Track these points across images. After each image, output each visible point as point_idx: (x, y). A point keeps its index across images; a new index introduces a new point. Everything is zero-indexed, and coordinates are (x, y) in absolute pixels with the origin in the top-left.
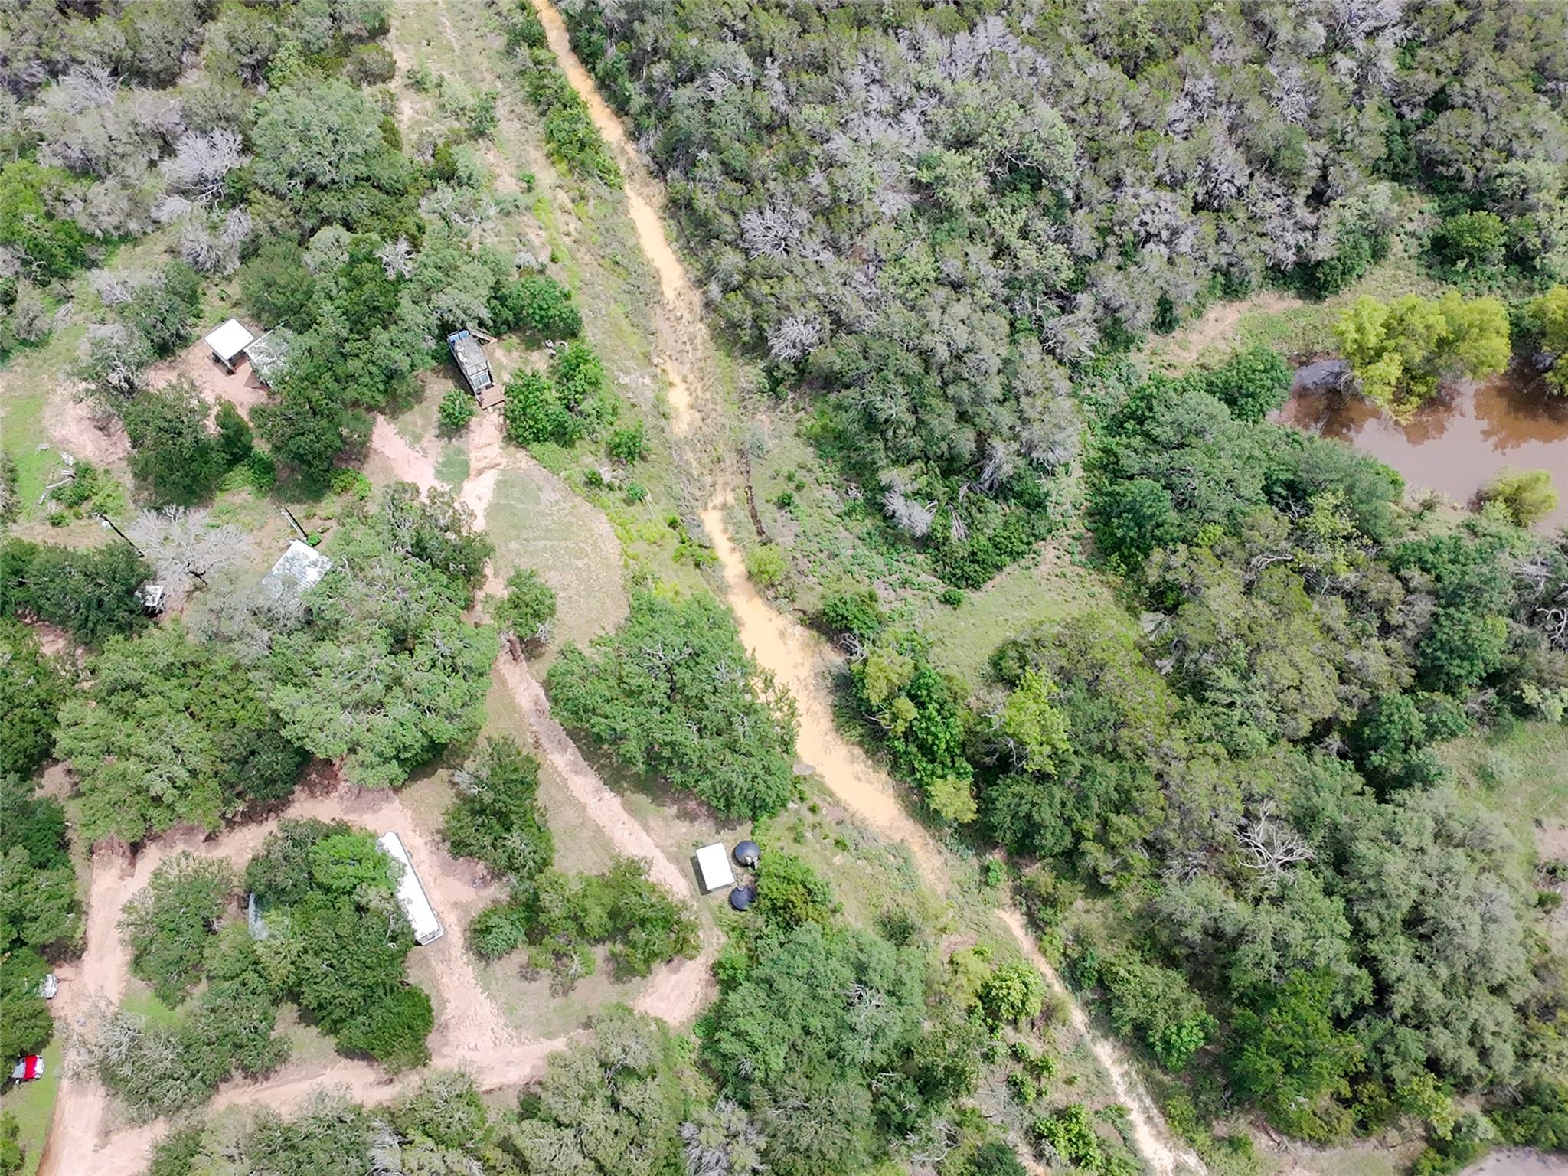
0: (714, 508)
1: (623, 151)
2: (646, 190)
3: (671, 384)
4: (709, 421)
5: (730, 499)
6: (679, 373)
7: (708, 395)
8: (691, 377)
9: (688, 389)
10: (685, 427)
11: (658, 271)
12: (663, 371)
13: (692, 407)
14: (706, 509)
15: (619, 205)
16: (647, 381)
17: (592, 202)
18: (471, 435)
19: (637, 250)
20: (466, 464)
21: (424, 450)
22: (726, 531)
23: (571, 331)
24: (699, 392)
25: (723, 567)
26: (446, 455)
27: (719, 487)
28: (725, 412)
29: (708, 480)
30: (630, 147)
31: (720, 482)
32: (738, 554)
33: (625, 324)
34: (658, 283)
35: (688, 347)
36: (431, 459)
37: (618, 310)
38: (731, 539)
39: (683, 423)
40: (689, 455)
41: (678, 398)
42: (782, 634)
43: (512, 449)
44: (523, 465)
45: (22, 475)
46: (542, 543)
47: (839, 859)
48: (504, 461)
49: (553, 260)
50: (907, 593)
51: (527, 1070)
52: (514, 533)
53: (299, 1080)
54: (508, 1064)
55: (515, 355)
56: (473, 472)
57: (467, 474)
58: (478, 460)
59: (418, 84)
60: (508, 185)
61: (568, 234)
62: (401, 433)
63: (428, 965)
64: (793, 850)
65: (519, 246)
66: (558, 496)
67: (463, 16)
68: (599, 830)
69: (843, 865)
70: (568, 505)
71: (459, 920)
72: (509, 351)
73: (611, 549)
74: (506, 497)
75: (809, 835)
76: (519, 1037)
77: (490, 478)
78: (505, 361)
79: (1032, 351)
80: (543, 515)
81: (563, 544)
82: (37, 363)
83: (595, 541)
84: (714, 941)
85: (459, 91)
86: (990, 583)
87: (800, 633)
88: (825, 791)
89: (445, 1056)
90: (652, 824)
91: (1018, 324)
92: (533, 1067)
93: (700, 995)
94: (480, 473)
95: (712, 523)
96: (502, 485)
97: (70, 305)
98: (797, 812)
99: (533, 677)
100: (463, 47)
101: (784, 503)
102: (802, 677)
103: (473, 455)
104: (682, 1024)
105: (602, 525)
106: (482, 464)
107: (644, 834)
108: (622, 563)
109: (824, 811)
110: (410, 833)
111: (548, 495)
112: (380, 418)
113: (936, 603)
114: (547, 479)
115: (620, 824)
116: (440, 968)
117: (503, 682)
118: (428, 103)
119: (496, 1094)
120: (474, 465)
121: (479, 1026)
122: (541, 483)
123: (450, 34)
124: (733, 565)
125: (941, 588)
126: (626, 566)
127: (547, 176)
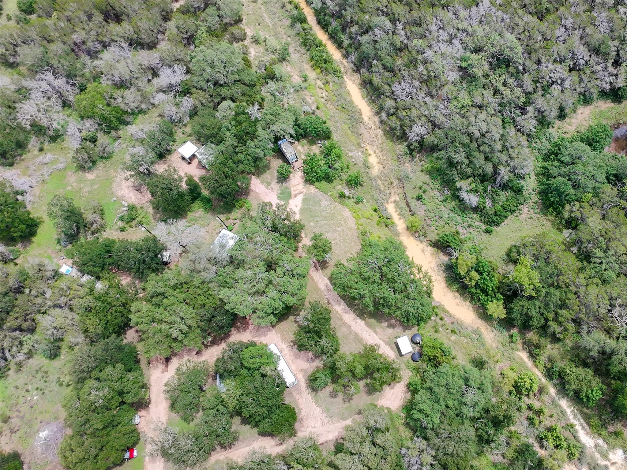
0: (391, 202)
1: (342, 63)
2: (352, 78)
3: (370, 155)
4: (386, 168)
5: (397, 198)
6: (372, 150)
7: (385, 158)
8: (377, 151)
9: (376, 156)
10: (377, 171)
11: (360, 110)
12: (366, 149)
13: (379, 163)
14: (388, 203)
15: (342, 85)
16: (360, 154)
17: (331, 84)
18: (291, 181)
19: (351, 102)
20: (290, 193)
21: (272, 189)
22: (396, 211)
23: (327, 136)
24: (381, 157)
25: (397, 226)
26: (281, 190)
27: (392, 194)
28: (392, 164)
29: (388, 192)
30: (345, 61)
31: (393, 192)
32: (402, 220)
33: (349, 132)
34: (361, 114)
35: (375, 139)
36: (275, 192)
37: (345, 127)
38: (399, 215)
39: (376, 170)
40: (379, 182)
41: (373, 160)
42: (423, 251)
43: (308, 185)
44: (313, 191)
45: (106, 212)
46: (323, 222)
47: (453, 338)
48: (305, 191)
49: (318, 108)
50: (471, 230)
51: (336, 434)
52: (312, 219)
53: (244, 447)
54: (328, 432)
55: (306, 147)
56: (293, 196)
57: (291, 197)
58: (294, 191)
59: (256, 41)
60: (297, 80)
61: (323, 98)
62: (262, 182)
63: (293, 396)
64: (435, 336)
65: (304, 104)
66: (328, 203)
67: (272, 13)
68: (356, 335)
69: (455, 340)
70: (333, 206)
71: (303, 376)
72: (303, 146)
73: (352, 222)
74: (307, 205)
75: (441, 329)
76: (332, 421)
77: (300, 198)
78: (302, 150)
79: (512, 131)
80: (323, 211)
81: (332, 222)
82: (108, 166)
83: (345, 220)
84: (407, 375)
85: (273, 43)
86: (503, 223)
87: (430, 250)
88: (445, 311)
89: (302, 432)
90: (378, 330)
91: (505, 121)
92: (339, 432)
93: (403, 397)
94: (296, 196)
95: (391, 209)
96: (305, 200)
97: (120, 141)
98: (435, 320)
99: (324, 276)
100: (273, 25)
101: (419, 198)
102: (432, 267)
103: (292, 189)
104: (397, 409)
105: (347, 213)
106: (296, 192)
107: (375, 335)
108: (356, 227)
109: (446, 319)
110: (280, 343)
111: (324, 203)
112: (253, 177)
113: (483, 233)
114: (323, 196)
115: (365, 332)
116: (297, 397)
117: (313, 279)
118: (261, 49)
119: (325, 444)
120: (293, 193)
121: (315, 418)
122: (321, 198)
123: (268, 20)
124: (400, 225)
125: (484, 227)
126: (358, 229)
127: (312, 75)
